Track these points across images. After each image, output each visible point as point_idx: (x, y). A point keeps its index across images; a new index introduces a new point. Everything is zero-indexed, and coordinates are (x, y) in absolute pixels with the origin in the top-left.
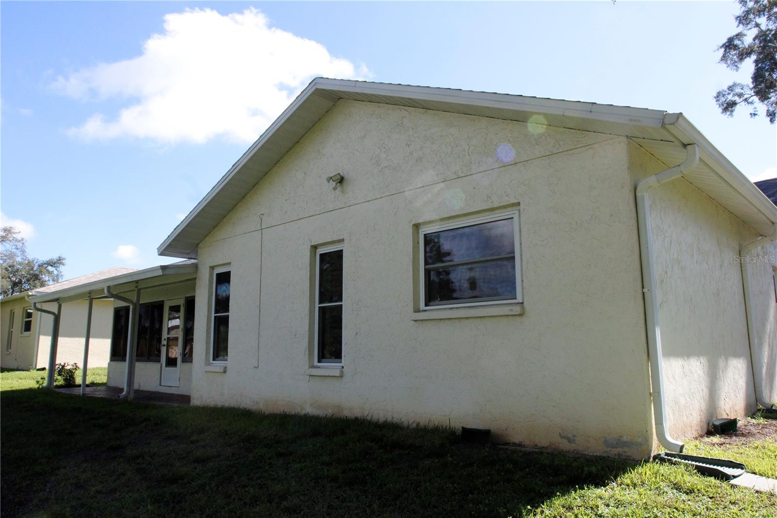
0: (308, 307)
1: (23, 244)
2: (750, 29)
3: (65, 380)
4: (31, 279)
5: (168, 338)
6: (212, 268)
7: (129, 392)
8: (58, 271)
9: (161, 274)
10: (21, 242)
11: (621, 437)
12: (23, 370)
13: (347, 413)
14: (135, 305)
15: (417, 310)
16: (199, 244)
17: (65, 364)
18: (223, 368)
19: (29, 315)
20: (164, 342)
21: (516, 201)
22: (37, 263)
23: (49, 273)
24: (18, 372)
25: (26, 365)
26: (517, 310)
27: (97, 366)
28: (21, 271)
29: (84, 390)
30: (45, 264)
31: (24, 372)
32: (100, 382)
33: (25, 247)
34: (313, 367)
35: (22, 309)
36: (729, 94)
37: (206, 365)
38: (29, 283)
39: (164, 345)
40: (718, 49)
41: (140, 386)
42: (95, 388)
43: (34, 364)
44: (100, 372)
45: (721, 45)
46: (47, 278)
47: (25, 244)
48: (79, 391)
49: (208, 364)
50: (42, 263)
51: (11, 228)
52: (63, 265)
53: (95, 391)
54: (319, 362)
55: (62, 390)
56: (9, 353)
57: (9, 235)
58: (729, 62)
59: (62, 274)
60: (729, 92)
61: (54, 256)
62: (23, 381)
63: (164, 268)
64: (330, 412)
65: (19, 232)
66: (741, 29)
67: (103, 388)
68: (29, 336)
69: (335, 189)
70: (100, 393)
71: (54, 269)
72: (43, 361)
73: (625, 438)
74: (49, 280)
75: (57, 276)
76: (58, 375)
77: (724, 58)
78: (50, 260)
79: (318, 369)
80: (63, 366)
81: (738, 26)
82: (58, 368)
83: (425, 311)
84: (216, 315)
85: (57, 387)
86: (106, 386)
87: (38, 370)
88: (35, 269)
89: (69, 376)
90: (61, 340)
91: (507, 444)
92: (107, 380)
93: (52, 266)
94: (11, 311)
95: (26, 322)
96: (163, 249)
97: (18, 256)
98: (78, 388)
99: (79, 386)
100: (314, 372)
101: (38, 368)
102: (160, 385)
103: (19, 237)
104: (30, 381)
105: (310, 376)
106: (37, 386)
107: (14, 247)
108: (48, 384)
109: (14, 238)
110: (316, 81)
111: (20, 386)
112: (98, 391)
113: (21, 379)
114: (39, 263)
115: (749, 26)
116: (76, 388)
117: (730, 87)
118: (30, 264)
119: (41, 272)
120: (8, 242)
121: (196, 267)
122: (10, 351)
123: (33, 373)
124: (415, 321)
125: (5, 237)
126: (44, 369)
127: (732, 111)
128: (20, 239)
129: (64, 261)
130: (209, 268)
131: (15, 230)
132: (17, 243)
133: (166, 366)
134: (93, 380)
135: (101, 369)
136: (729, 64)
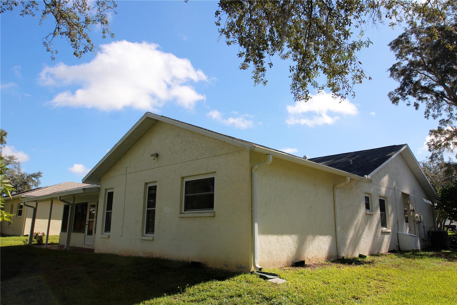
0: (142, 210)
1: (19, 165)
2: (404, 60)
3: (38, 241)
4: (23, 184)
5: (89, 221)
6: (106, 190)
7: (67, 247)
8: (38, 180)
9: (83, 192)
10: (18, 164)
11: (241, 265)
12: (17, 236)
13: (154, 256)
14: (72, 205)
15: (181, 213)
16: (101, 178)
17: (38, 233)
18: (108, 236)
19: (21, 207)
20: (87, 223)
21: (215, 171)
22: (26, 175)
23: (33, 181)
24: (14, 237)
25: (18, 233)
26: (212, 214)
27: (55, 235)
28: (17, 180)
29: (46, 246)
30: (31, 176)
31: (17, 237)
32: (55, 243)
33: (20, 167)
34: (143, 236)
35: (17, 204)
36: (395, 94)
37: (101, 234)
38: (21, 186)
39: (87, 225)
40: (388, 71)
41: (74, 245)
42: (52, 245)
43: (23, 232)
44: (56, 238)
45: (389, 68)
46: (31, 184)
47: (20, 165)
48: (45, 247)
49: (102, 234)
50: (29, 176)
51: (13, 156)
52: (41, 177)
53: (52, 247)
54: (146, 234)
55: (36, 246)
56: (9, 227)
57: (12, 160)
58: (394, 77)
59: (40, 181)
60: (396, 92)
61: (36, 172)
62: (16, 241)
63: (84, 189)
64: (148, 255)
65: (17, 159)
66: (398, 60)
67: (57, 246)
68: (21, 218)
69: (154, 159)
70: (54, 248)
71: (36, 179)
72: (27, 231)
73: (243, 265)
74: (32, 185)
75: (37, 183)
76: (35, 239)
77: (392, 75)
78: (33, 174)
79: (145, 237)
80: (37, 234)
81: (397, 59)
82: (35, 235)
83: (184, 213)
84: (107, 211)
85: (34, 244)
86: (58, 244)
87: (24, 236)
88: (25, 179)
89: (40, 239)
90: (37, 220)
91: (207, 268)
92: (59, 242)
93: (34, 177)
94: (12, 204)
95: (19, 210)
96: (84, 180)
97: (16, 172)
98: (44, 245)
99: (44, 244)
100: (144, 238)
101: (24, 235)
102: (84, 244)
103: (17, 161)
104: (20, 241)
105: (142, 240)
106: (23, 244)
107: (14, 167)
108: (29, 243)
109: (14, 162)
110: (147, 113)
111: (15, 244)
112: (54, 247)
113: (15, 240)
114: (28, 175)
115: (403, 59)
116: (43, 245)
117: (396, 90)
118: (22, 176)
119: (28, 180)
120: (11, 164)
121: (99, 189)
122: (10, 225)
123: (22, 237)
124: (180, 217)
125: (9, 161)
126: (27, 235)
127: (397, 103)
128: (17, 162)
129: (41, 175)
130: (104, 190)
131: (15, 157)
132: (16, 165)
133: (88, 235)
134: (52, 241)
135: (57, 236)
136: (395, 78)
